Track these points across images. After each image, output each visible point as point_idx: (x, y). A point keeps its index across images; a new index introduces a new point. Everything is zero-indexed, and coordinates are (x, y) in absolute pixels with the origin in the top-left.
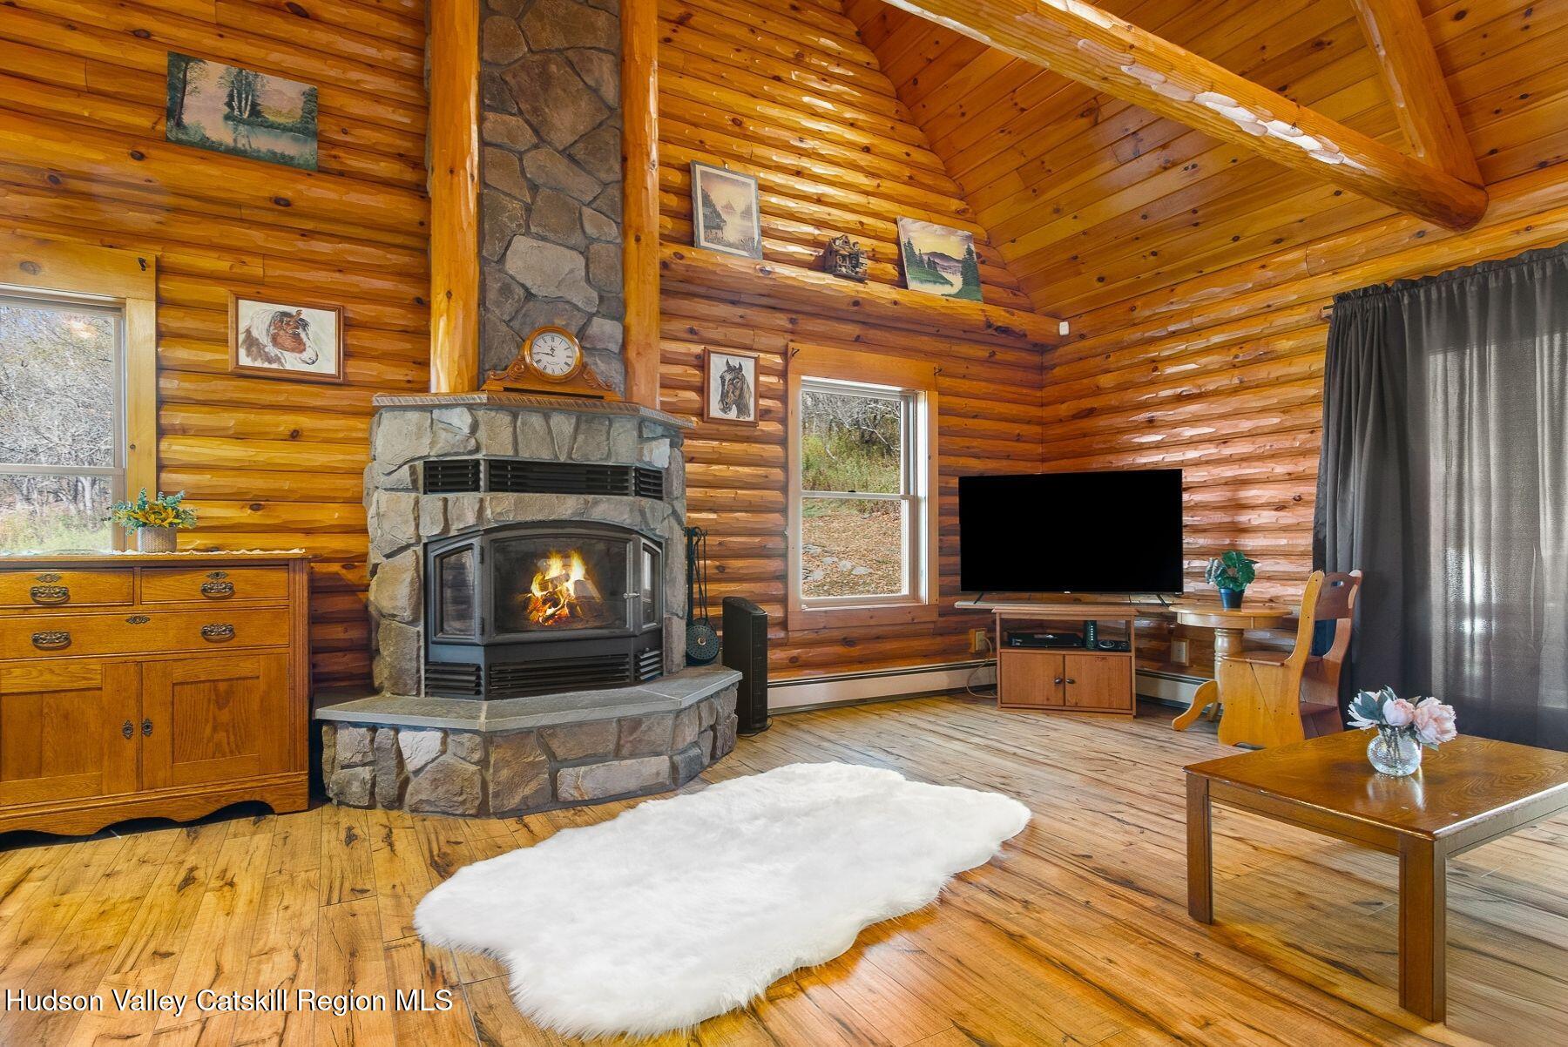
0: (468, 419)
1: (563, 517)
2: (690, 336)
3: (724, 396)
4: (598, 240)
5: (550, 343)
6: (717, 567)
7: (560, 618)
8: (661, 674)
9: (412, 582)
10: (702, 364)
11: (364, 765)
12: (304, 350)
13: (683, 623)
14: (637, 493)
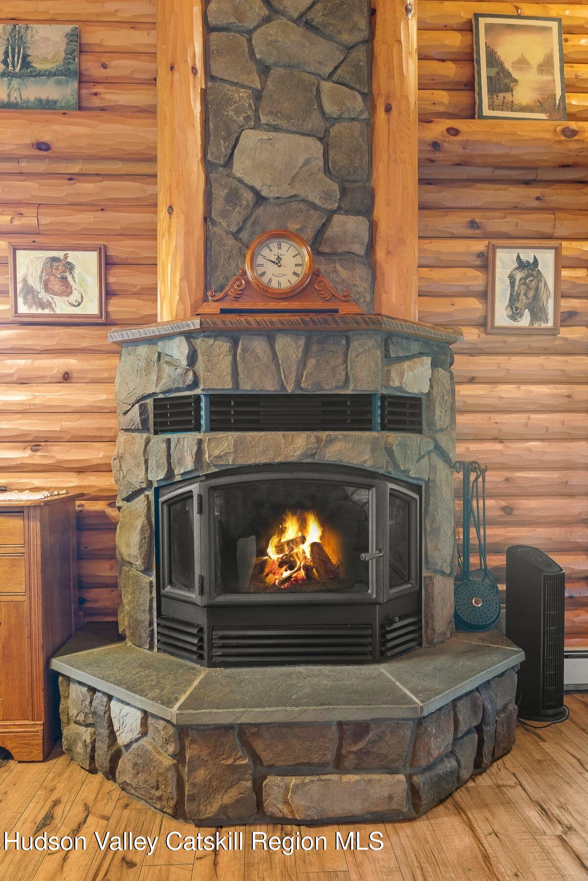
0: (185, 350)
1: (291, 459)
2: (470, 232)
3: (513, 299)
4: (339, 119)
5: (276, 251)
6: (503, 509)
7: (296, 580)
8: (420, 645)
9: (142, 531)
10: (486, 263)
11: (87, 726)
12: (71, 293)
13: (450, 584)
14: (384, 428)
